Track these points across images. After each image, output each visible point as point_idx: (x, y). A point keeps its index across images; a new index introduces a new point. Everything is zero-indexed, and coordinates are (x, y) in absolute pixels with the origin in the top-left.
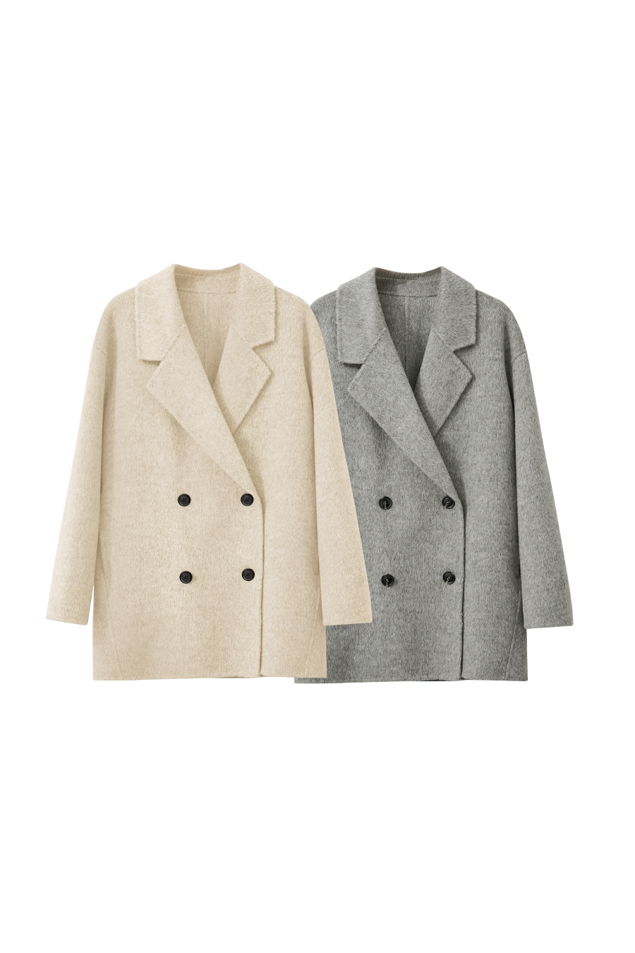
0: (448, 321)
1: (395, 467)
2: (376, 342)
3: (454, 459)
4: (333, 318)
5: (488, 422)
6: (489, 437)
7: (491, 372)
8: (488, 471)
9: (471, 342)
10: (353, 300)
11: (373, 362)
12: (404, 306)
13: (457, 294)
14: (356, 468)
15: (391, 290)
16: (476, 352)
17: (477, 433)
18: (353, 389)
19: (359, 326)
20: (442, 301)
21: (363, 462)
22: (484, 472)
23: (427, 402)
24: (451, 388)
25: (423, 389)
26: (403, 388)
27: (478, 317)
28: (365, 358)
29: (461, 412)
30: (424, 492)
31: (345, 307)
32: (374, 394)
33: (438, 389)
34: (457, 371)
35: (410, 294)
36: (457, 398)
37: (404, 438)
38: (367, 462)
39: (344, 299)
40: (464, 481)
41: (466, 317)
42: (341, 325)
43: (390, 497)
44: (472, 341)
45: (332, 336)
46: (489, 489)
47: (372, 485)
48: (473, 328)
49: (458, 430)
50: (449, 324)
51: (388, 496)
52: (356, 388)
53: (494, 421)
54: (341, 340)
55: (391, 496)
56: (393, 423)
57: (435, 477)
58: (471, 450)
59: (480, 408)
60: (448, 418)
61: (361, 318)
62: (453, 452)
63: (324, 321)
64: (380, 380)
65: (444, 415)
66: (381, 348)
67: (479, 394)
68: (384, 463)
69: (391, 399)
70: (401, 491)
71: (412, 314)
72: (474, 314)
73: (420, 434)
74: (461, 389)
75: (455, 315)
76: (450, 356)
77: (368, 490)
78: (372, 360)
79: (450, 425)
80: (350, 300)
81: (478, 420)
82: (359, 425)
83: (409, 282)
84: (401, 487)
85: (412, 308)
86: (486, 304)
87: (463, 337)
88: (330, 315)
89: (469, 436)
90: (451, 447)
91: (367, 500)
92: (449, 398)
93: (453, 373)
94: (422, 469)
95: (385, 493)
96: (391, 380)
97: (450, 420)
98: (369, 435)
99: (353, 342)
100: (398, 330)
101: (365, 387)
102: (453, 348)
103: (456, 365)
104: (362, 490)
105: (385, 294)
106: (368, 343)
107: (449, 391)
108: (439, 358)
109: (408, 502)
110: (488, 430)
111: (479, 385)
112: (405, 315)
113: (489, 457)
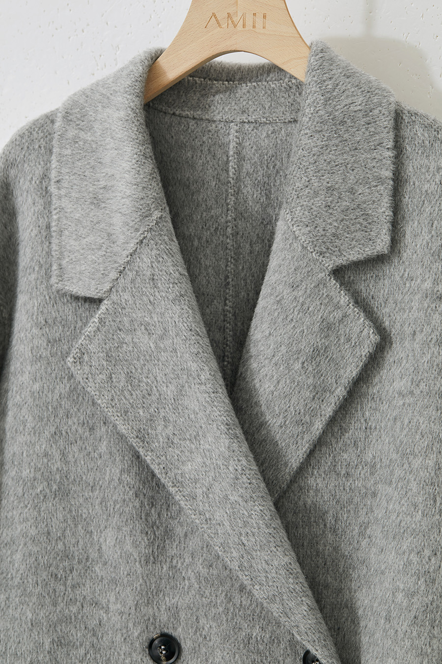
0: (316, 194)
1: (188, 560)
2: (132, 246)
3: (336, 549)
4: (45, 176)
5: (417, 463)
6: (415, 506)
7: (427, 329)
8: (409, 595)
9: (378, 248)
10: (88, 137)
11: (126, 296)
12: (224, 146)
13: (343, 123)
14: (94, 555)
15: (194, 108)
16: (394, 272)
17: (390, 490)
18: (79, 360)
19: (97, 202)
20: (305, 140)
21: (110, 541)
22: (400, 596)
23: (263, 401)
24: (323, 366)
25: (254, 365)
26: (194, 366)
27: (398, 181)
28: (107, 286)
29: (354, 429)
30: (256, 632)
31: (69, 152)
32: (129, 377)
33: (289, 368)
34: (341, 321)
35: (244, 118)
36: (340, 392)
37: (199, 492)
38: (119, 542)
39: (71, 134)
40: (360, 612)
41: (366, 182)
42: (60, 198)
43: (175, 634)
44: (382, 244)
45: (42, 222)
46: (408, 643)
47: (130, 602)
48: (383, 210)
49: (348, 474)
50: (319, 201)
51: (170, 631)
52: (86, 358)
53: (431, 463)
54: (61, 232)
55: (179, 633)
56: (173, 452)
57: (272, 600)
58: (375, 531)
59: (399, 424)
60: (319, 445)
61: (103, 183)
62: (334, 531)
63: (28, 183)
64: (145, 342)
65: (307, 437)
66: (145, 261)
67: (399, 385)
68: (163, 549)
69: (170, 391)
70: (203, 621)
71: (247, 167)
72: (388, 173)
73: (234, 486)
74: (351, 371)
75: (338, 178)
76: (321, 283)
77: (121, 614)
78: (124, 290)
79: (326, 461)
80: (82, 134)
81: (394, 456)
82: (103, 447)
83: (244, 89)
84: (201, 613)
85: (248, 152)
86: (423, 146)
87: (359, 235)
88: (39, 171)
89: (374, 495)
90: (330, 518)
91: (119, 638)
92: (320, 392)
93: (327, 328)
94: (240, 574)
95: (164, 622)
96: (168, 342)
97: (324, 449)
98: (125, 476)
99: (84, 241)
100: (209, 209)
101: (108, 357)
102: (330, 263)
103: (337, 307)
104: (107, 611)
105: (180, 116)
106: (116, 249)
107: (318, 374)
108: (294, 287)
109: (218, 653)
110: (414, 486)
111: (400, 361)
112: (227, 171)
113: (414, 558)
